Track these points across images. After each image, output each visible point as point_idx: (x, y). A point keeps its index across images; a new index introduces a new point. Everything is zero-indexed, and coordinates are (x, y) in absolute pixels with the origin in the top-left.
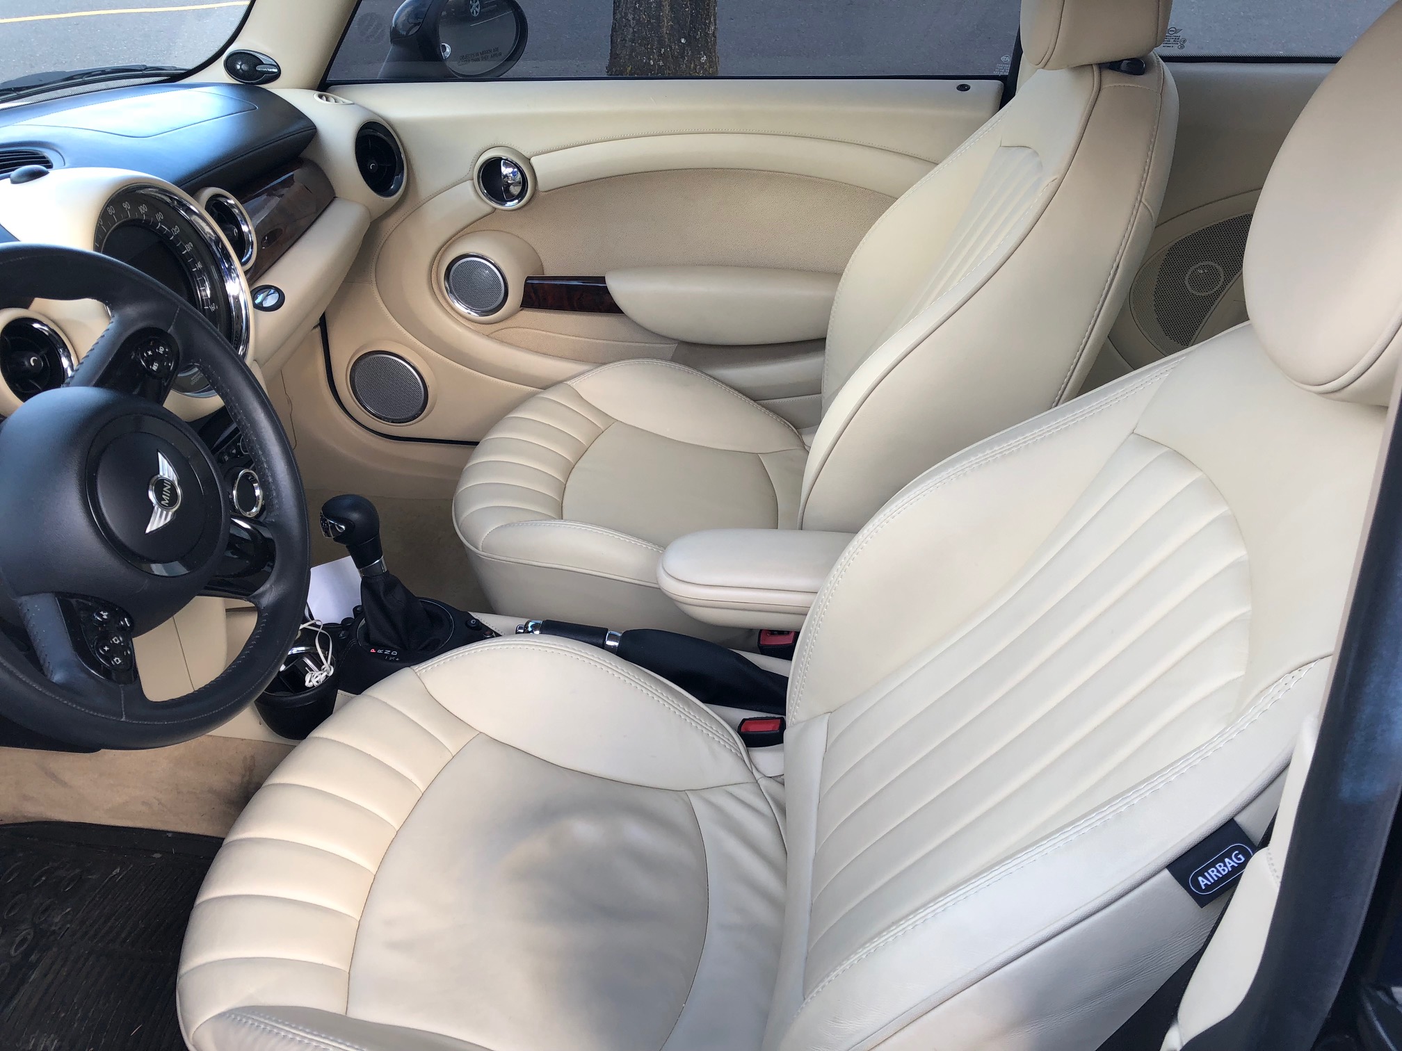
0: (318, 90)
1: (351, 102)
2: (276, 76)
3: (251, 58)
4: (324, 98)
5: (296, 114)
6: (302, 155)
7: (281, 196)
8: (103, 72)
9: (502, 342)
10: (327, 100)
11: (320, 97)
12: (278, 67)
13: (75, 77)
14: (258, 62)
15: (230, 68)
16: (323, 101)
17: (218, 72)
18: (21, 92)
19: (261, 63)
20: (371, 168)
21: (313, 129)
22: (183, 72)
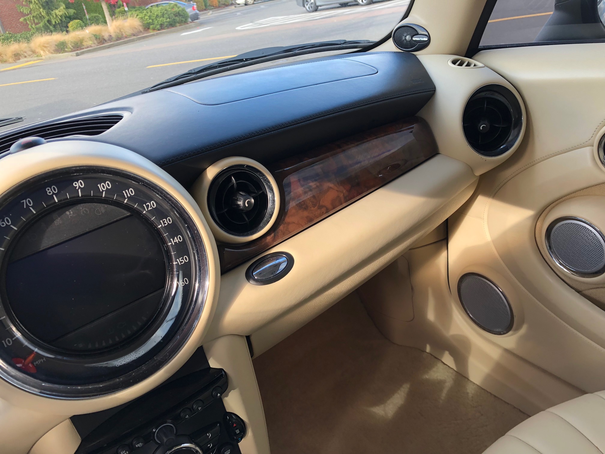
1: (483, 65)
3: (412, 30)
4: (458, 63)
8: (313, 46)
11: (455, 61)
12: (429, 36)
15: (396, 40)
16: (455, 66)
19: (417, 34)
20: (481, 129)
21: (433, 91)
22: (371, 44)
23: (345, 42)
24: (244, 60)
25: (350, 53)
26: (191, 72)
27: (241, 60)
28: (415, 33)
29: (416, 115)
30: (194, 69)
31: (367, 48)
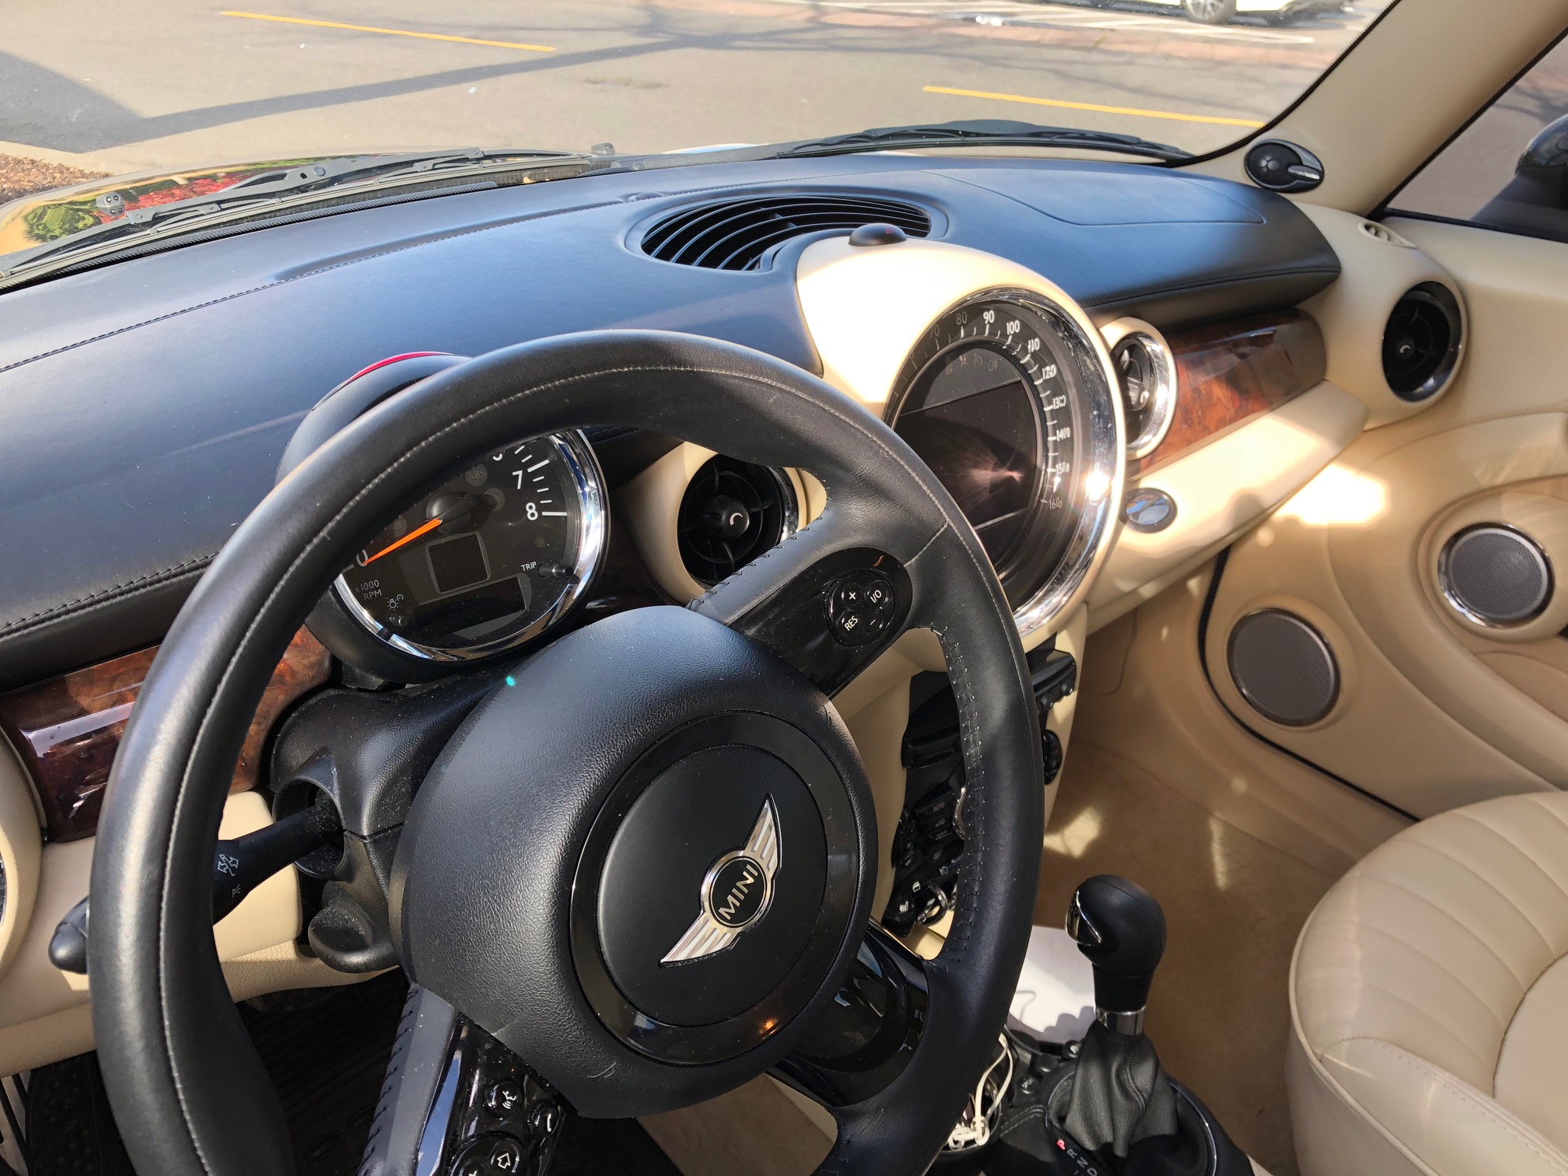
0: (1368, 217)
1: (1412, 245)
2: (1312, 185)
3: (1288, 154)
4: (1373, 230)
5: (1321, 245)
6: (1305, 306)
7: (1242, 356)
8: (1082, 135)
9: (1499, 672)
10: (1376, 234)
11: (1367, 227)
12: (1322, 173)
13: (1045, 135)
14: (1293, 159)
15: (1251, 164)
16: (1369, 235)
17: (1234, 167)
18: (968, 139)
19: (1300, 163)
20: (1402, 351)
21: (1335, 271)
22: (1185, 157)
23: (1139, 142)
24: (960, 132)
25: (1145, 164)
26: (869, 134)
27: (955, 133)
28: (1297, 161)
29: (1299, 306)
30: (875, 130)
31: (1174, 162)
